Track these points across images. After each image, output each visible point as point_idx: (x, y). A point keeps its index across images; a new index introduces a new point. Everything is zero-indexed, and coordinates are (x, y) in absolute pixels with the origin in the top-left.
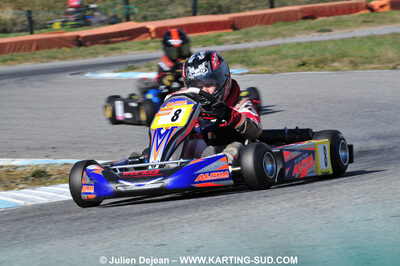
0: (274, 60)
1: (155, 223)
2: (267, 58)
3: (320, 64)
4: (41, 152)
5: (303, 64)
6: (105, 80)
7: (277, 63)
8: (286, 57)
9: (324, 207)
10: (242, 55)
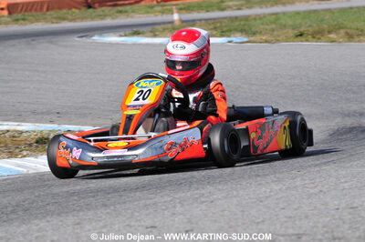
0: (273, 30)
1: (148, 202)
2: (266, 27)
3: (317, 35)
4: (45, 117)
5: (301, 35)
6: (111, 44)
7: (275, 33)
8: (285, 26)
9: (312, 191)
10: (242, 23)
